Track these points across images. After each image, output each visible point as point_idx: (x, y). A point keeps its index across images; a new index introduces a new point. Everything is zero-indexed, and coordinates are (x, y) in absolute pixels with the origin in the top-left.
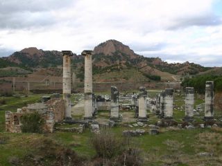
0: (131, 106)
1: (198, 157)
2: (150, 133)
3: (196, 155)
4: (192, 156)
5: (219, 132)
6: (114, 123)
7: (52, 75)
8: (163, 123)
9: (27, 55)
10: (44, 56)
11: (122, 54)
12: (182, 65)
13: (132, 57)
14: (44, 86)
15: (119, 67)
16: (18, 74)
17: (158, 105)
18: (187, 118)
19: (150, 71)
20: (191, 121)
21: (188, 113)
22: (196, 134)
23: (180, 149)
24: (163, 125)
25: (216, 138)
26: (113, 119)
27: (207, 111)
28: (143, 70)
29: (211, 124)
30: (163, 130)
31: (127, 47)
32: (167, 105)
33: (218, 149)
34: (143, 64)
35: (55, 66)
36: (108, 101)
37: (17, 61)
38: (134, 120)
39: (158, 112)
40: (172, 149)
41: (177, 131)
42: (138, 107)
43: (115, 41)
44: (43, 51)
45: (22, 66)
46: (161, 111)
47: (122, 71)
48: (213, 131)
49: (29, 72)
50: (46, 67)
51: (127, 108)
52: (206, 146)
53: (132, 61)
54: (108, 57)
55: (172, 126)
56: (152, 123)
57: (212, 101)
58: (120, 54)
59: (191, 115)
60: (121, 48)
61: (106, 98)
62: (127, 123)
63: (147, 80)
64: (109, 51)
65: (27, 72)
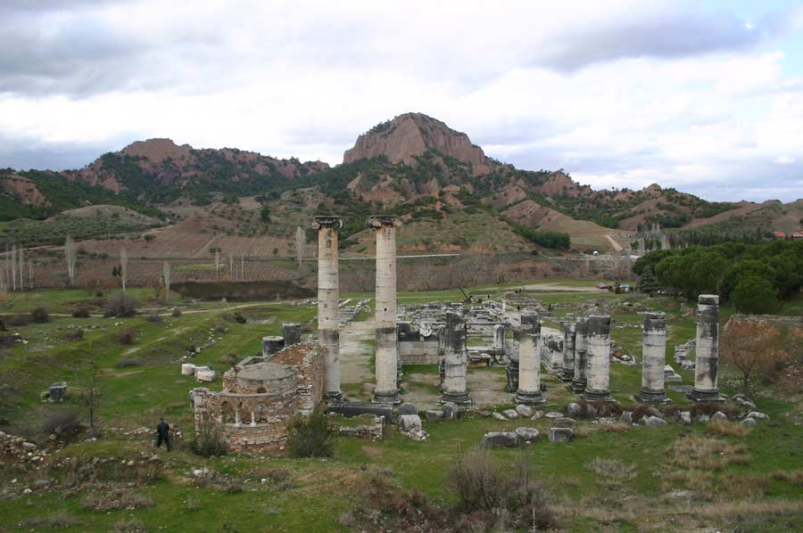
0: (493, 354)
1: (667, 503)
2: (553, 438)
3: (662, 498)
4: (654, 500)
5: (726, 435)
6: (456, 408)
7: (230, 233)
8: (584, 407)
9: (143, 165)
10: (197, 167)
11: (446, 160)
12: (638, 197)
13: (479, 170)
14: (208, 272)
15: (438, 206)
16: (122, 229)
17: (570, 354)
18: (648, 393)
19: (535, 217)
20: (657, 403)
21: (649, 381)
22: (666, 440)
23: (626, 482)
24: (583, 415)
25: (717, 452)
26: (453, 396)
27: (701, 377)
28: (513, 213)
29: (710, 411)
30: (584, 428)
31: (463, 135)
32: (593, 361)
33: (715, 482)
34: (514, 193)
35: (235, 200)
36: (427, 339)
37: (112, 184)
38: (506, 399)
39: (569, 374)
40: (609, 482)
41: (621, 432)
42: (516, 364)
43: (424, 118)
44: (193, 152)
45: (130, 200)
46: (577, 373)
47: (447, 220)
48: (712, 432)
49: (156, 220)
50: (203, 202)
51: (482, 360)
52: (689, 474)
53: (476, 183)
54: (402, 169)
55: (606, 415)
56: (555, 409)
57: (713, 350)
58: (438, 160)
59: (658, 386)
60: (441, 141)
61: (425, 332)
62: (491, 410)
63: (528, 247)
64: (404, 152)
65: (149, 220)
